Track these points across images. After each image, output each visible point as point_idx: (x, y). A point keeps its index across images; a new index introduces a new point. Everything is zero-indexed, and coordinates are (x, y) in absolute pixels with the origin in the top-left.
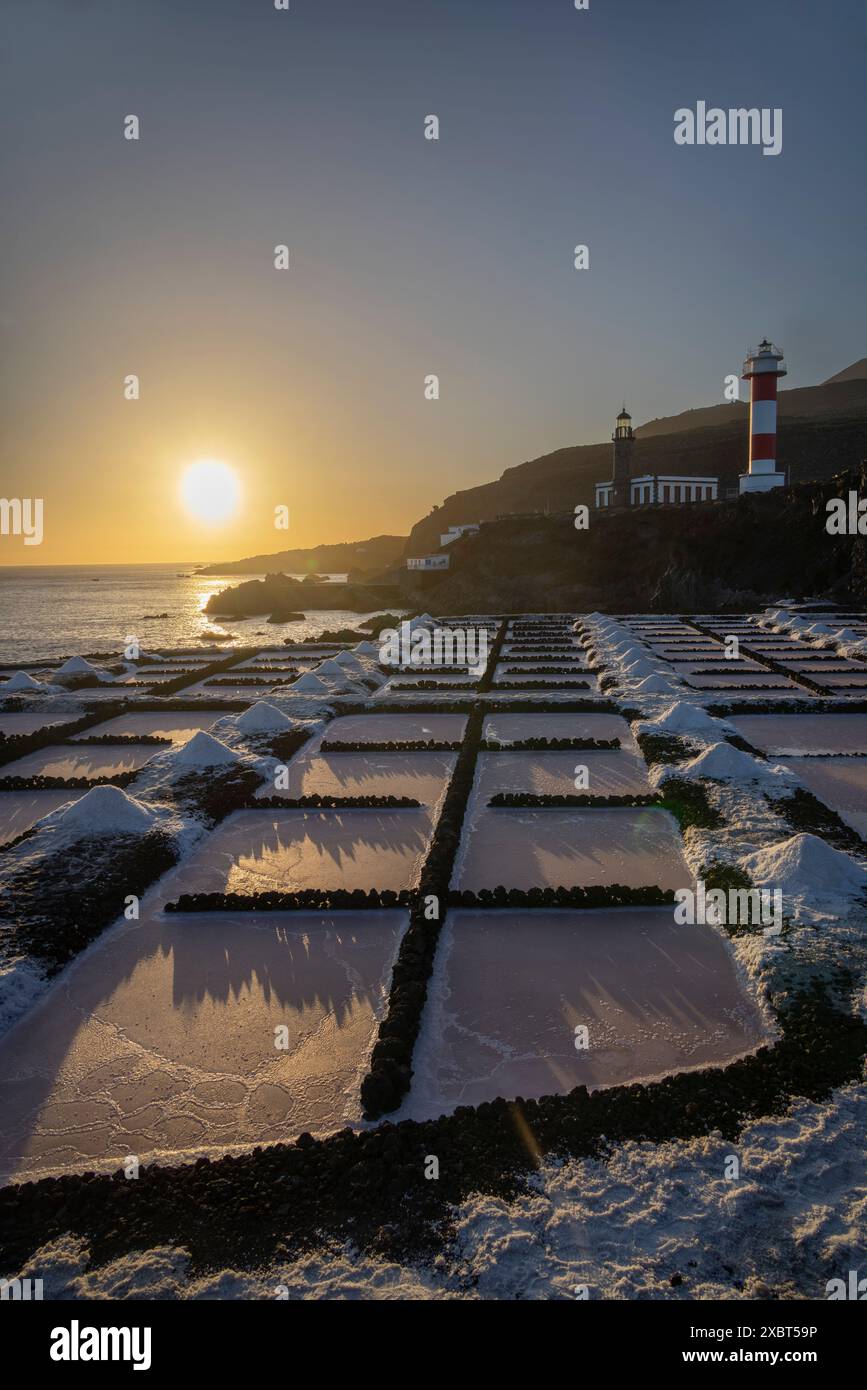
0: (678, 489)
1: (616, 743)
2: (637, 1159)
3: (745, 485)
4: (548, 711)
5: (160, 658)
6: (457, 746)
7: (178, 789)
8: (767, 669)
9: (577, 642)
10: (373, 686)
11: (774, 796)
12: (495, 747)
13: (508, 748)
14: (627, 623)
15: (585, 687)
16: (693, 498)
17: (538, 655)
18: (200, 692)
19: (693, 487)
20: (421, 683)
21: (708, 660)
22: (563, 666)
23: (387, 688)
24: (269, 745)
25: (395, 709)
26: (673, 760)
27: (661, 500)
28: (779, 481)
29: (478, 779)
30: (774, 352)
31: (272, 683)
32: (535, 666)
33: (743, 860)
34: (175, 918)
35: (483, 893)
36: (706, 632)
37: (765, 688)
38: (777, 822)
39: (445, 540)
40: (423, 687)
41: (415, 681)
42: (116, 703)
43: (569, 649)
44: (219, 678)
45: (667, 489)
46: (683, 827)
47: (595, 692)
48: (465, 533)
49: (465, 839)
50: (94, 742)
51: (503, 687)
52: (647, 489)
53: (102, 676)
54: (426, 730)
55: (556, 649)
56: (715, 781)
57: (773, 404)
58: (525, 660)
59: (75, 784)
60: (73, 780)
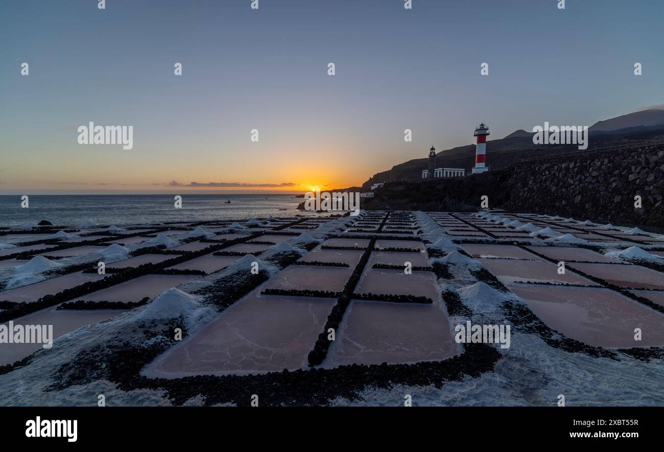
0: (450, 173)
1: (419, 250)
2: (401, 391)
3: (474, 171)
4: (398, 240)
5: (278, 220)
6: (365, 249)
7: (273, 257)
8: (477, 230)
9: (412, 220)
10: (342, 230)
11: (473, 270)
12: (378, 250)
13: (382, 250)
14: (430, 214)
15: (412, 233)
16: (456, 176)
17: (397, 223)
18: (288, 230)
19: (456, 172)
20: (358, 230)
21: (456, 227)
22: (405, 226)
23: (347, 231)
24: (305, 246)
25: (347, 237)
26: (438, 257)
27: (445, 176)
28: (486, 170)
29: (370, 259)
30: (485, 127)
31: (310, 228)
32: (396, 226)
33: (458, 290)
34: (264, 296)
35: (364, 295)
36: (457, 218)
37: (475, 236)
38: (473, 279)
39: (373, 188)
40: (358, 231)
41: (356, 229)
42: (262, 232)
43: (408, 222)
44: (294, 226)
45: (447, 172)
46: (438, 278)
47: (415, 234)
48: (379, 186)
49: (362, 277)
50: (252, 243)
51: (384, 232)
52: (440, 172)
53: (260, 225)
54: (356, 244)
55: (404, 221)
56: (452, 264)
57: (485, 144)
58: (393, 224)
59: (243, 254)
60: (243, 253)
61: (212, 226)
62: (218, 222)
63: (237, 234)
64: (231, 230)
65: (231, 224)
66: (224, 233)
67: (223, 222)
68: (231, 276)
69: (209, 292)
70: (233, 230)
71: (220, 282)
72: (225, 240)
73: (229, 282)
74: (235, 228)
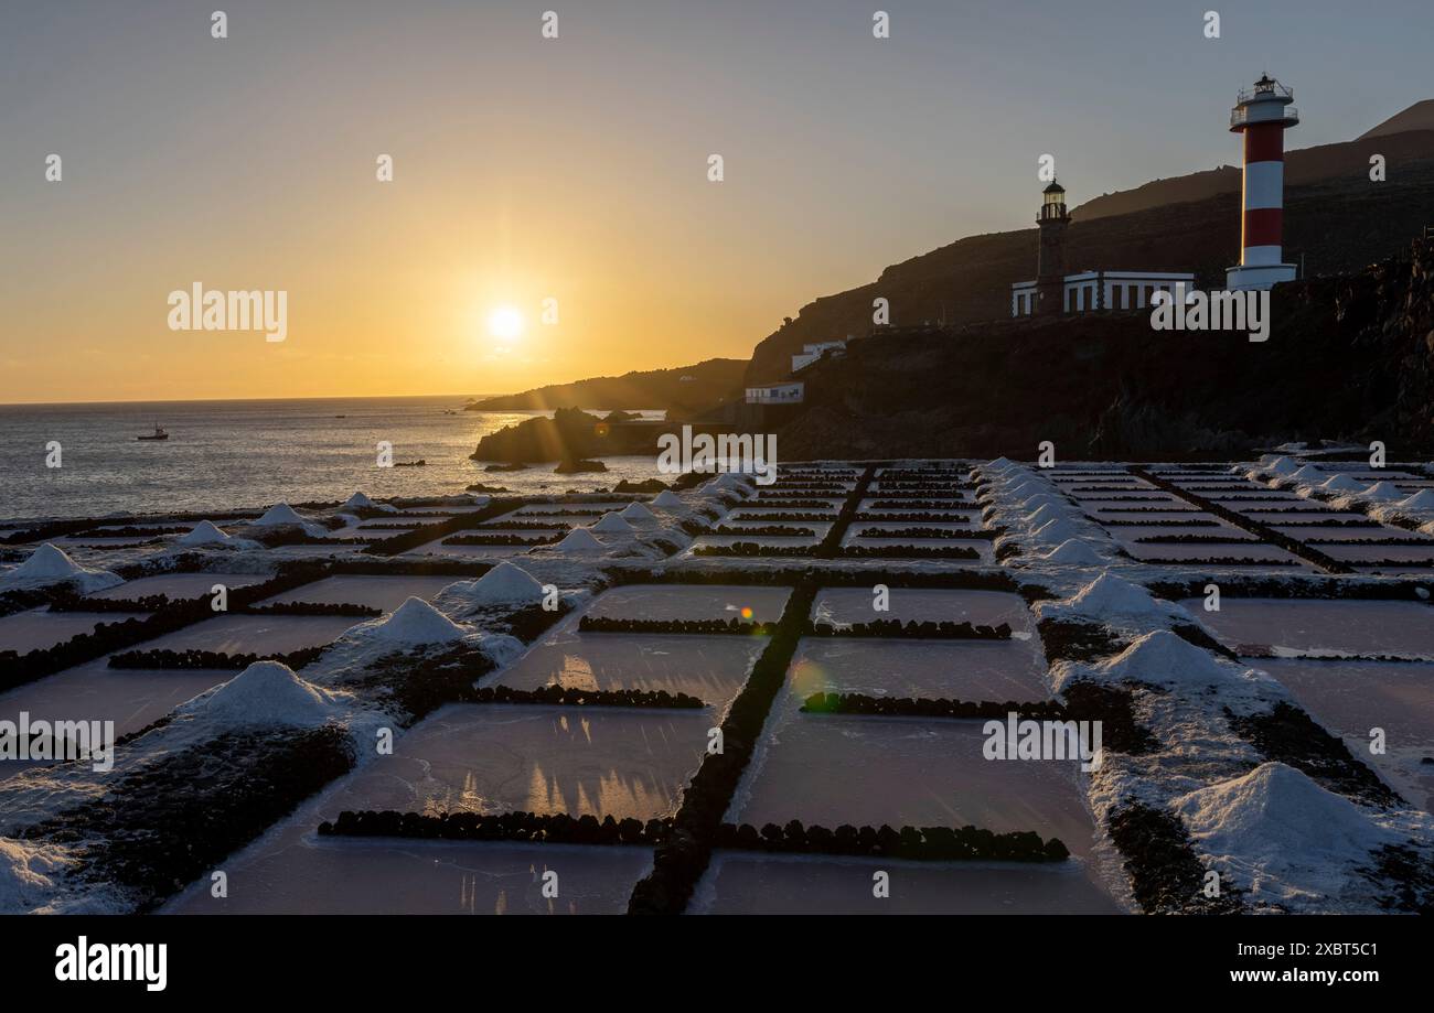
1: (1004, 632)
3: (1235, 282)
4: (912, 586)
5: (392, 509)
6: (770, 628)
7: (372, 673)
8: (1254, 537)
9: (970, 497)
10: (670, 549)
11: (1242, 712)
12: (825, 631)
13: (844, 633)
14: (1047, 472)
15: (972, 555)
17: (908, 512)
18: (436, 551)
19: (1156, 287)
20: (736, 546)
21: (1164, 524)
22: (944, 527)
23: (689, 553)
24: (508, 620)
25: (691, 577)
26: (1088, 657)
27: (1108, 304)
28: (1289, 276)
29: (792, 676)
30: (1279, 93)
31: (531, 542)
32: (902, 527)
33: (1178, 802)
34: (332, 844)
35: (770, 829)
36: (1166, 486)
37: (1249, 562)
38: (1240, 749)
39: (799, 363)
40: (740, 551)
41: (729, 543)
42: (320, 562)
43: (956, 506)
44: (462, 534)
45: (1117, 290)
47: (987, 562)
48: (827, 353)
49: (760, 753)
50: (280, 611)
51: (851, 553)
52: (1088, 291)
53: (313, 530)
54: (731, 607)
55: (938, 506)
56: (1148, 686)
57: (1278, 166)
58: (891, 518)
59: (241, 662)
60: (239, 657)
61: (105, 543)
62: (132, 520)
63: (214, 571)
64: (184, 558)
65: (188, 530)
66: (156, 569)
67: (153, 521)
68: (190, 760)
69: (95, 827)
70: (197, 556)
71: (139, 783)
72: (163, 598)
73: (180, 783)
74: (205, 546)
